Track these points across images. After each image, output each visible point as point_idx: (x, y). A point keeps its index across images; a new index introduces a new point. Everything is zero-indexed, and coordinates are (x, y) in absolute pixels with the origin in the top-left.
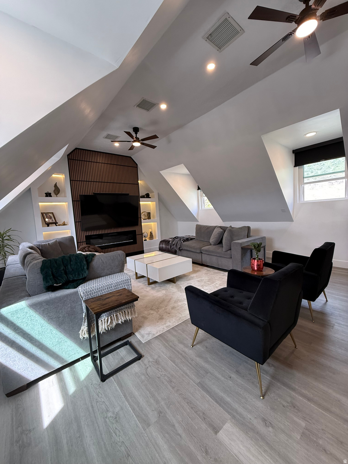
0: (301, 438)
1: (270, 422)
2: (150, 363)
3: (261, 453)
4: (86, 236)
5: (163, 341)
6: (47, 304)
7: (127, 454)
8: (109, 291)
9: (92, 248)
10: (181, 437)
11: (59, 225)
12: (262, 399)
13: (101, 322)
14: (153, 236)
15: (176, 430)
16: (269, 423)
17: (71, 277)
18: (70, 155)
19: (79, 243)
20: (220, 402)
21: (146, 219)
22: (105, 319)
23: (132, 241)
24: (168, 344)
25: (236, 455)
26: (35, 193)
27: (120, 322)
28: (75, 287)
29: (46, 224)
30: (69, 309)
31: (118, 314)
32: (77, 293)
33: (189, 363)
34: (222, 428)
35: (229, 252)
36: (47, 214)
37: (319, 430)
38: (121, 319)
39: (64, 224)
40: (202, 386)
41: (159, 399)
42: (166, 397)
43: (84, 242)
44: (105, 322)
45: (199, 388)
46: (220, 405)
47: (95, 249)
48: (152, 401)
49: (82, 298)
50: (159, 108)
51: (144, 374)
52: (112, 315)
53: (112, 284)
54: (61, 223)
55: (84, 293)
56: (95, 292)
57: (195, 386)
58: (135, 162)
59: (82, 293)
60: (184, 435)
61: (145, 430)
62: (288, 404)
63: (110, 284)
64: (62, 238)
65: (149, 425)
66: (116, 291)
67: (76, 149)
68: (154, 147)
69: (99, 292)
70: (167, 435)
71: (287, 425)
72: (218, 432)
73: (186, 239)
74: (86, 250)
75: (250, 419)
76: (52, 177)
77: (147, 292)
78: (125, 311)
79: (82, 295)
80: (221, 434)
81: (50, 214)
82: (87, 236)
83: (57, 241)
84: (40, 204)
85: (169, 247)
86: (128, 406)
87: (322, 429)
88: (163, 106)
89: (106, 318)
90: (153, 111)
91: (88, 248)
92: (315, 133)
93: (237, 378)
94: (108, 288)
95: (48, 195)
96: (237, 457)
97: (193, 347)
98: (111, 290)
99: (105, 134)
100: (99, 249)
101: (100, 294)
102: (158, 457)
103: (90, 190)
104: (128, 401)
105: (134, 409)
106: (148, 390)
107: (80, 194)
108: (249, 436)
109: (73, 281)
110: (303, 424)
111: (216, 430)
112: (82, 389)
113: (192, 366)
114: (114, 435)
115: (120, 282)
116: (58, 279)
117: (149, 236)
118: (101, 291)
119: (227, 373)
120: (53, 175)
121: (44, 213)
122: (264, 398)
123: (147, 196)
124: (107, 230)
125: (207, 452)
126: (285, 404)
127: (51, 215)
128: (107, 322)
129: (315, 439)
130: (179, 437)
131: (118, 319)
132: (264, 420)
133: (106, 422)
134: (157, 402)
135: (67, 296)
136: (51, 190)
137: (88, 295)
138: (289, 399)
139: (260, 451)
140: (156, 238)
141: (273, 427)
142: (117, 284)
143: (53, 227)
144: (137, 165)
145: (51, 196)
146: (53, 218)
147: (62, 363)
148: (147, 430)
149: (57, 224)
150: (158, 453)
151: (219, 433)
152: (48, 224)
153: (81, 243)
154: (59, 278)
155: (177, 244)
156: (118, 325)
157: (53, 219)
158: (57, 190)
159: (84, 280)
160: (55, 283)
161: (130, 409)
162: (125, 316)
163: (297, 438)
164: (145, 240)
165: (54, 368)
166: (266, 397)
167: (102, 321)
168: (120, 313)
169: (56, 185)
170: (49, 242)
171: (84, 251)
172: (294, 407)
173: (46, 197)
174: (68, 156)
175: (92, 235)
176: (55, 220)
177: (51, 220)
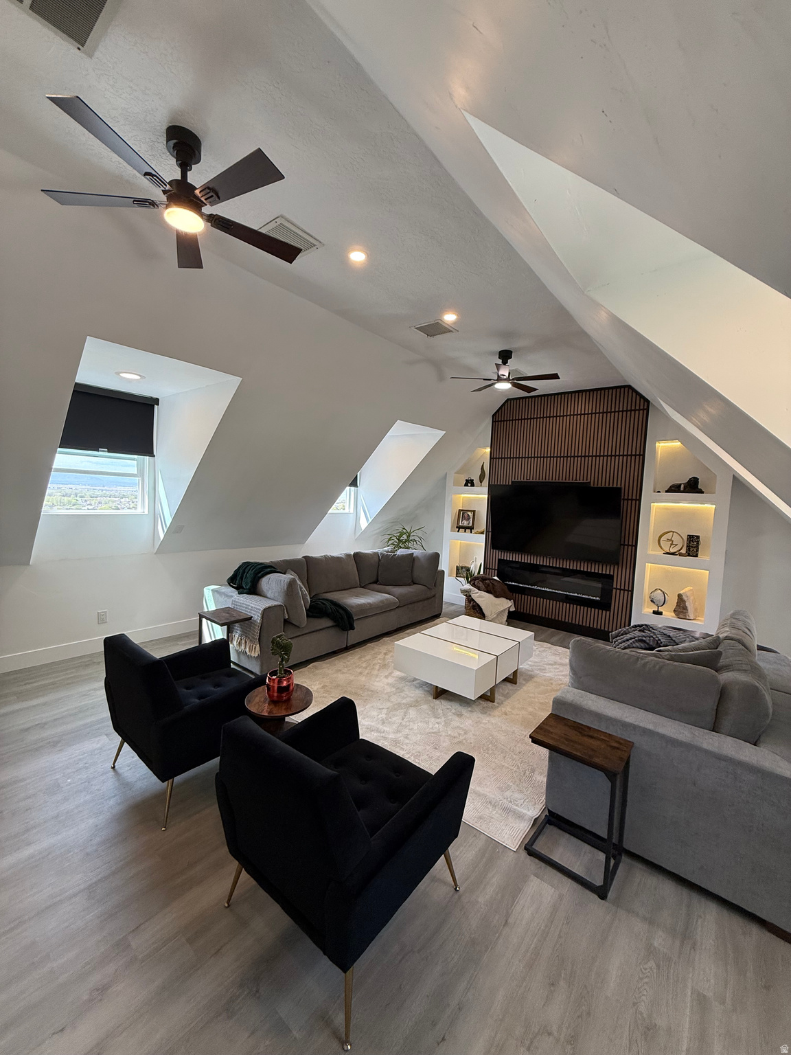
11: (475, 532)
18: (496, 415)
21: (673, 554)
23: (598, 598)
26: (450, 482)
29: (457, 527)
36: (465, 511)
39: (483, 533)
43: (495, 570)
54: (479, 530)
58: (642, 397)
67: (507, 400)
76: (479, 452)
81: (469, 513)
82: (501, 559)
84: (457, 496)
95: (469, 483)
120: (480, 450)
121: (463, 510)
123: (691, 486)
124: (538, 558)
127: (471, 514)
136: (476, 475)
144: (649, 402)
145: (473, 485)
146: (471, 519)
149: (471, 531)
152: (460, 528)
157: (471, 522)
158: (483, 475)
164: (658, 613)
169: (482, 468)
173: (465, 486)
174: (493, 416)
175: (512, 561)
176: (473, 524)
177: (468, 522)
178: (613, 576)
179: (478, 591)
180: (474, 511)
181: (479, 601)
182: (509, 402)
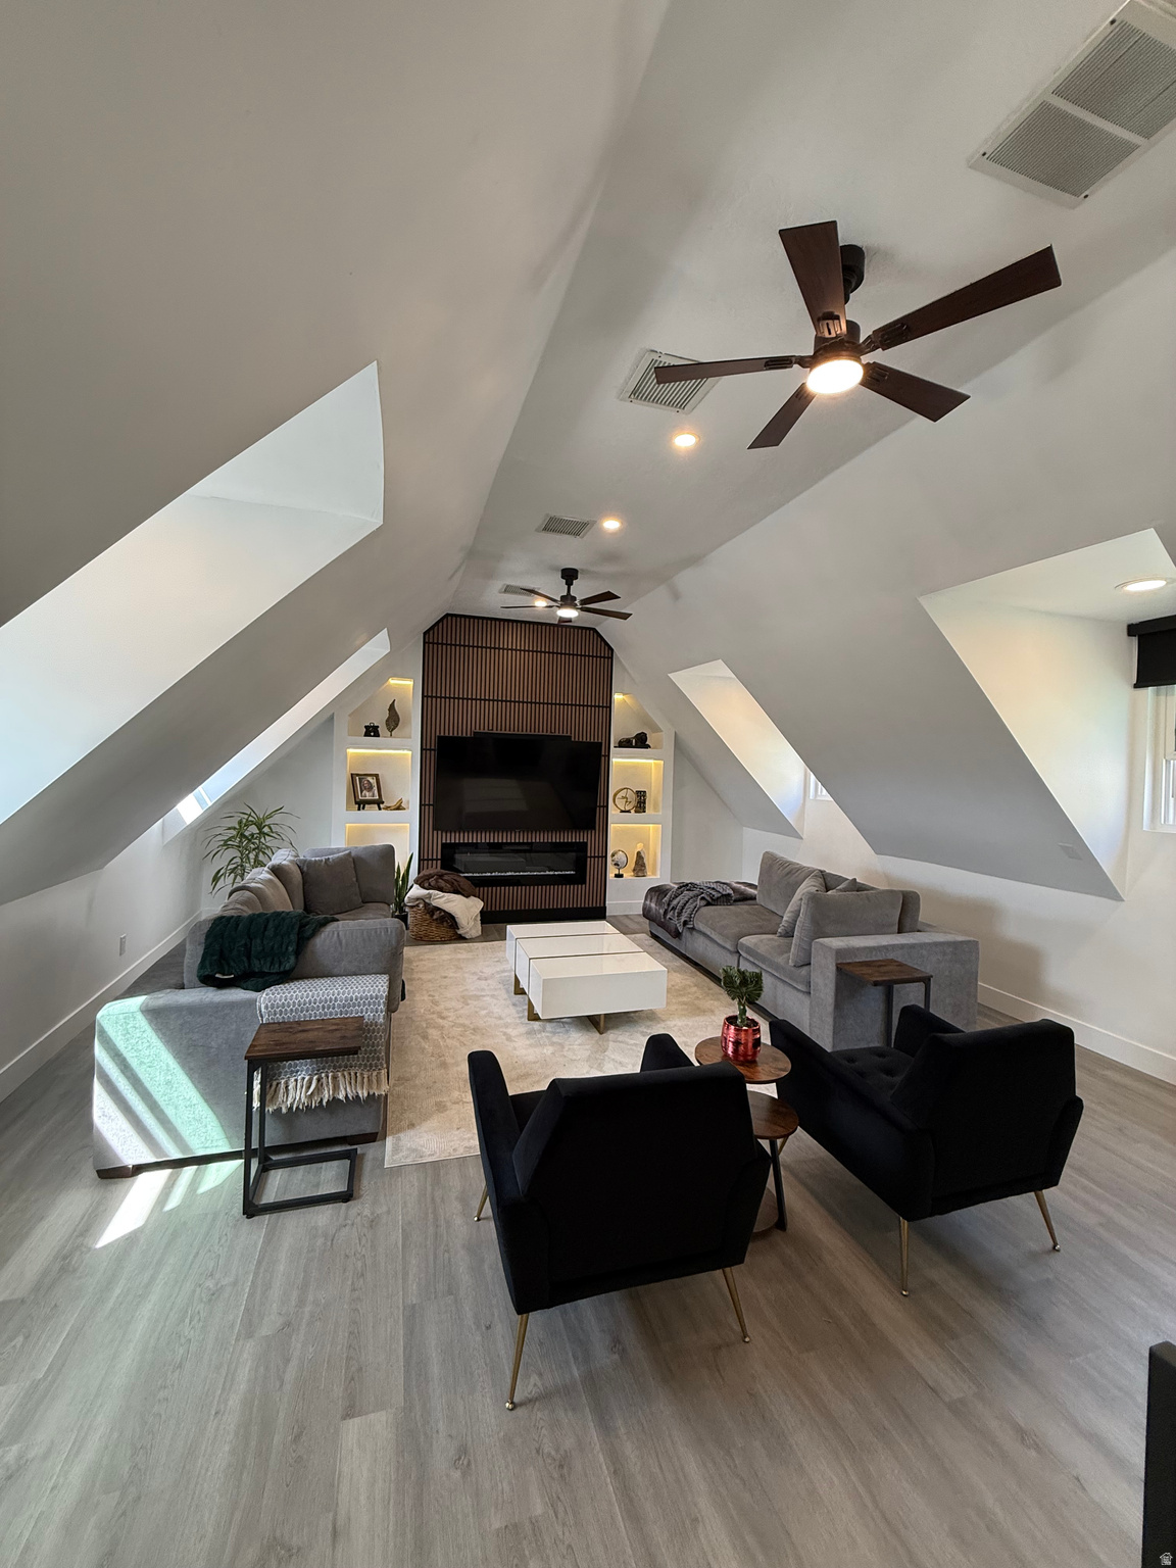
0: (498, 1531)
1: (469, 1462)
2: (359, 1218)
3: (389, 1503)
4: (444, 846)
5: (429, 1179)
6: (191, 1014)
7: (181, 1363)
8: (326, 1014)
9: (446, 881)
10: (281, 1386)
11: (387, 808)
12: (508, 1409)
13: (294, 1083)
14: (643, 865)
15: (284, 1372)
16: (465, 1463)
17: (257, 966)
18: (431, 632)
19: (424, 860)
20: (415, 1366)
21: (629, 811)
22: (304, 1078)
23: (572, 872)
24: (433, 1189)
25: (340, 1475)
26: (341, 727)
27: (341, 1096)
28: (258, 990)
29: (356, 803)
30: (232, 1036)
31: (340, 1074)
32: (253, 1002)
33: (435, 1254)
34: (367, 1414)
35: (804, 971)
36: (362, 776)
37: (558, 1543)
38: (346, 1089)
39: (399, 808)
40: (412, 1316)
41: (311, 1298)
42: (323, 1301)
43: (437, 860)
44: (302, 1087)
45: (401, 1317)
46: (407, 1372)
47: (455, 883)
48: (295, 1294)
49: (262, 1017)
50: (601, 530)
51: (325, 1236)
52: (323, 1075)
53: (336, 1000)
54: (393, 804)
55: (266, 1007)
56: (292, 1010)
57: (398, 1307)
58: (606, 644)
59: (263, 1006)
60: (287, 1387)
61: (237, 1340)
62: (553, 1453)
63: (331, 999)
64: (366, 848)
65: (250, 1335)
66: (344, 1018)
67: (447, 615)
68: (625, 616)
69: (302, 1012)
70: (262, 1369)
71: (500, 1488)
72: (353, 1417)
73: (723, 895)
74: (430, 884)
75: (437, 1431)
76: (390, 685)
77: (509, 1038)
78: (356, 1074)
79: (263, 1010)
80: (354, 1424)
81: (369, 779)
82: (446, 844)
83: (353, 854)
84: (350, 751)
85: (662, 911)
86: (249, 1284)
87: (570, 1546)
88: (611, 525)
89: (307, 1078)
90: (588, 536)
91: (436, 880)
92: (1161, 584)
93: (503, 1337)
94: (323, 1008)
95: (372, 731)
96: (339, 1478)
97: (479, 1220)
98: (331, 1014)
99: (499, 584)
100: (467, 885)
101: (302, 1017)
102: (217, 1398)
103: (466, 722)
104: (256, 1274)
105: (251, 1295)
106: (305, 1271)
107: (438, 734)
108: (401, 1460)
109: (262, 974)
110: (539, 1508)
111: (350, 1412)
112: (206, 1215)
113: (435, 1263)
114: (187, 1320)
115: (356, 1000)
116: (228, 964)
117: (632, 864)
118: (307, 1011)
119: (493, 1315)
120: (393, 682)
121: (358, 775)
122: (512, 1409)
123: (641, 741)
125: (297, 1439)
126: (547, 1448)
127: (373, 781)
128: (309, 1087)
129: (527, 1553)
130: (278, 1384)
131: (336, 1088)
132: (463, 1450)
133: (194, 1291)
134: (301, 1302)
135: (232, 1005)
136: (379, 718)
137: (275, 1015)
138: (569, 1443)
139: (389, 1498)
140: (654, 873)
141: (464, 1475)
142: (349, 1003)
143: (371, 812)
144: (612, 650)
145: (377, 735)
146: (375, 788)
147: (183, 1152)
148: (241, 1343)
149: (382, 806)
150: (223, 1389)
151: (352, 1420)
152: (361, 804)
153: (430, 862)
154: (232, 963)
155: (683, 908)
156: (334, 1101)
157: (376, 792)
158: (393, 720)
159: (285, 977)
160: (219, 973)
161: (247, 1290)
162: (356, 1089)
163: (491, 1525)
164: (619, 876)
165: (167, 1156)
166: (519, 1411)
167: (296, 1080)
168: (346, 1073)
169: (392, 708)
170: (330, 857)
171: (426, 885)
172: (561, 1466)
173: (365, 735)
174: (425, 634)
175: (459, 843)
176: (380, 795)
177: (371, 794)
178: (586, 843)
179: (442, 894)
180: (377, 776)
181: (447, 907)
182: (449, 618)
